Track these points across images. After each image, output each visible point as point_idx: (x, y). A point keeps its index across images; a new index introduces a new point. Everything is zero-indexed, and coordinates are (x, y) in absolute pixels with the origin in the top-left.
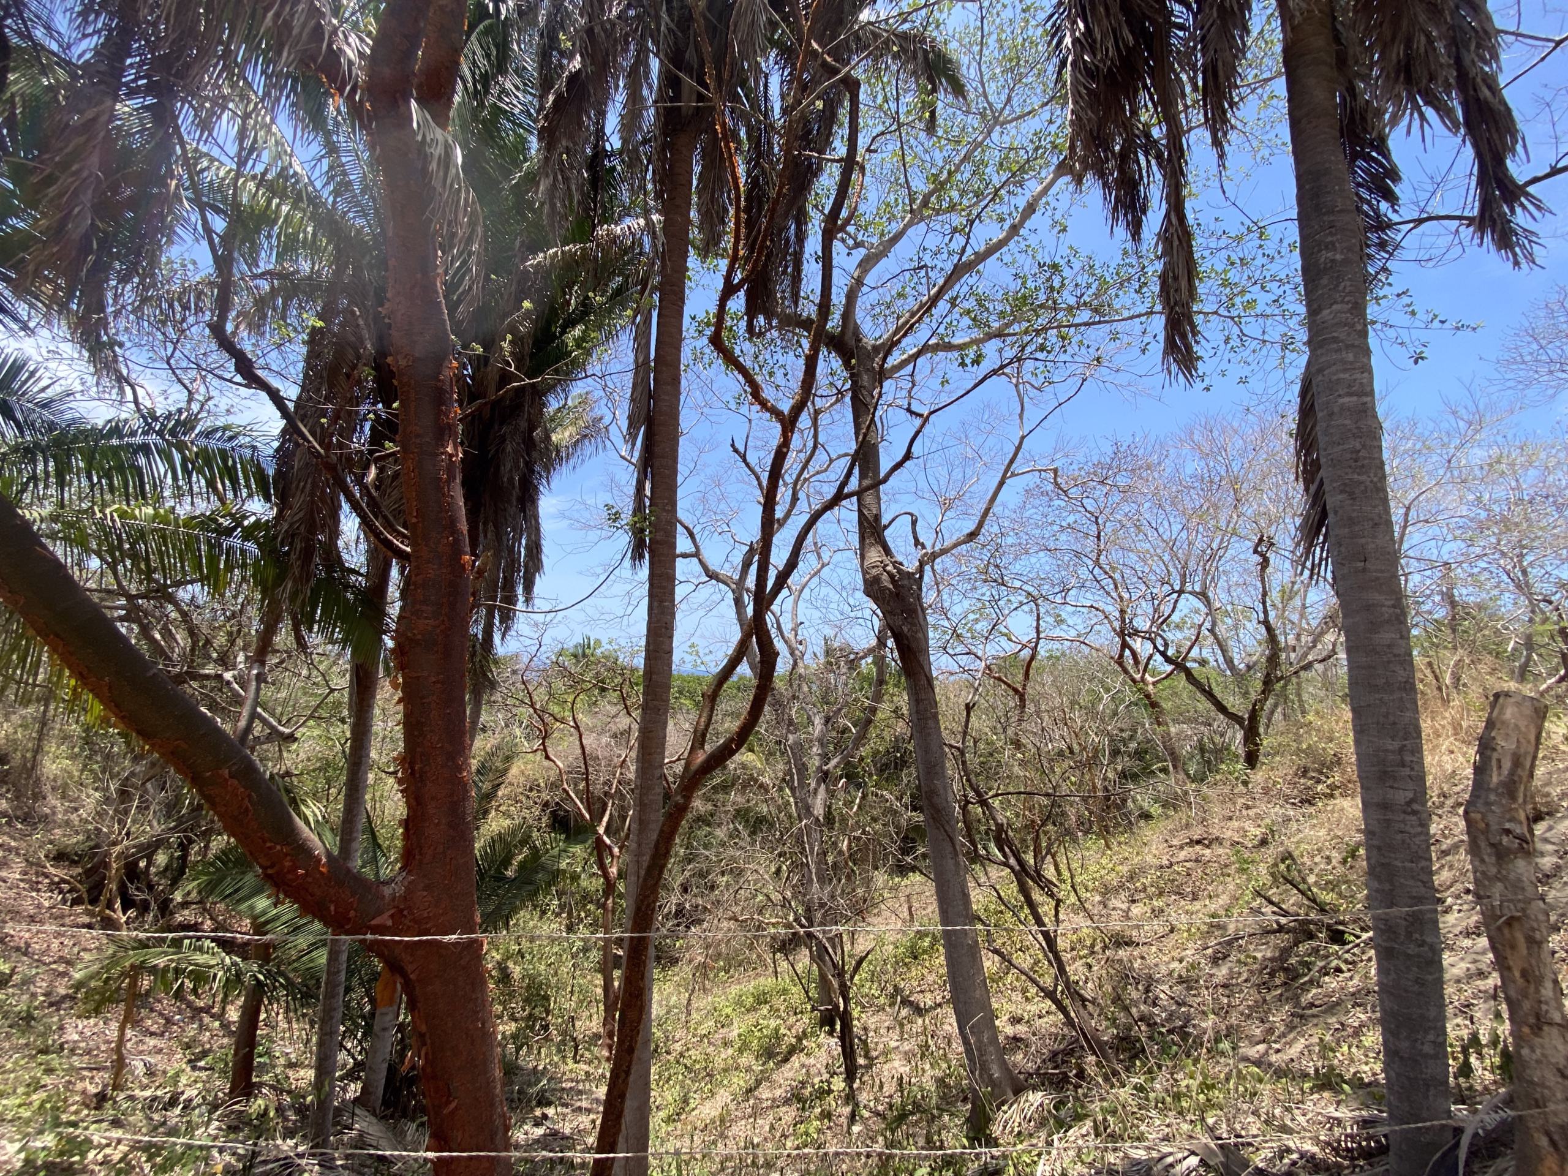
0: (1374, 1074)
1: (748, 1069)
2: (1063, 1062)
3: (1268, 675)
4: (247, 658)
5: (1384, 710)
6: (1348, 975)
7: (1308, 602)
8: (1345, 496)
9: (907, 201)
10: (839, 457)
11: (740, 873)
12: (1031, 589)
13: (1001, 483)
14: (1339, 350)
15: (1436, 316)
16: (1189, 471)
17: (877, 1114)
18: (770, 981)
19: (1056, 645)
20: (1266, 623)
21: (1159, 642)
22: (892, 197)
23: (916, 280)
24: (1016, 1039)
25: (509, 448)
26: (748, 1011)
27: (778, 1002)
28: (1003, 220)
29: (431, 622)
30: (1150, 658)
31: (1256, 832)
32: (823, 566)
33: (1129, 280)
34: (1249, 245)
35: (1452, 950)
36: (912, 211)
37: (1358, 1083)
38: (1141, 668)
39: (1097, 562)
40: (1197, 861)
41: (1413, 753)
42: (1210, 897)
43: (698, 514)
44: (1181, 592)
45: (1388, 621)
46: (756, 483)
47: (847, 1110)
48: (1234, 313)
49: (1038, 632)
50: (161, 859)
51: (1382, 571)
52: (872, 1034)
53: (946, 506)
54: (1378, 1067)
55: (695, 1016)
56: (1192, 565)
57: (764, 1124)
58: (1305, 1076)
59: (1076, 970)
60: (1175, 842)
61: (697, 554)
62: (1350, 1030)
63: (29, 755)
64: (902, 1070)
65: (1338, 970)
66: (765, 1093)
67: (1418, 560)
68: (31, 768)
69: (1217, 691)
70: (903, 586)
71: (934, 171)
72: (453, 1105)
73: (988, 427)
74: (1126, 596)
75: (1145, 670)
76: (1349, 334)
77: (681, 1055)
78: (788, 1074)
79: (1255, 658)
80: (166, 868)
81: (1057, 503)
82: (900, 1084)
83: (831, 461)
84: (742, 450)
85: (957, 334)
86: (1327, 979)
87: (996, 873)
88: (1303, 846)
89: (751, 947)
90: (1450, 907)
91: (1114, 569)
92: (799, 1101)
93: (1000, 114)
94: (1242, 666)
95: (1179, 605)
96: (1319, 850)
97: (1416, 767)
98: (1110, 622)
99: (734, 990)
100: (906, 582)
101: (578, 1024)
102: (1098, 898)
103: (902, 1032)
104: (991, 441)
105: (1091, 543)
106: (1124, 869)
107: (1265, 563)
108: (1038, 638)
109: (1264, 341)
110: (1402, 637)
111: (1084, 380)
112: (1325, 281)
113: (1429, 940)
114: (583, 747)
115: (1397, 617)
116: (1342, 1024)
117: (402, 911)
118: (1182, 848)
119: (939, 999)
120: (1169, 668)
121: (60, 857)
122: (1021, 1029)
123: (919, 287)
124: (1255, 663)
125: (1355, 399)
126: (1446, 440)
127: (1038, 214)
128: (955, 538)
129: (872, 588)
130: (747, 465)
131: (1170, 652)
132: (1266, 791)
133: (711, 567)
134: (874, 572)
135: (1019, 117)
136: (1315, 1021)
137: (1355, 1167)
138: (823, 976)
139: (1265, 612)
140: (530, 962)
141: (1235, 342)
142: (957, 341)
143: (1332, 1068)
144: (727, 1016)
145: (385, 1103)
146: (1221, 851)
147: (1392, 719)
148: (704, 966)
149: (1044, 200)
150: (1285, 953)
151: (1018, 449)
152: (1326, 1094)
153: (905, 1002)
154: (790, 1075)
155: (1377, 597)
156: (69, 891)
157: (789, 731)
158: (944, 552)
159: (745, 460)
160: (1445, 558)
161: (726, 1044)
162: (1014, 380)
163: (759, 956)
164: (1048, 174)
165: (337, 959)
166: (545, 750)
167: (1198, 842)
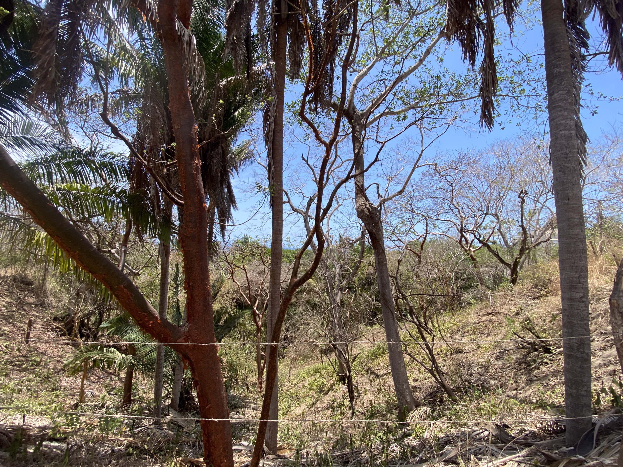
0: (560, 403)
1: (313, 396)
2: (434, 396)
3: (522, 247)
4: (119, 244)
5: (573, 261)
6: (550, 365)
7: (540, 217)
8: (561, 173)
9: (375, 51)
10: (346, 161)
11: (308, 324)
12: (424, 214)
13: (413, 170)
14: (561, 111)
15: (602, 95)
16: (491, 163)
17: (362, 413)
18: (320, 365)
19: (434, 236)
20: (522, 226)
21: (477, 234)
22: (369, 50)
23: (379, 85)
24: (416, 387)
25: (215, 161)
26: (312, 375)
27: (323, 372)
28: (416, 58)
29: (193, 229)
30: (473, 241)
31: (514, 310)
32: (339, 206)
33: (470, 82)
34: (522, 65)
35: (594, 356)
36: (377, 55)
37: (553, 406)
38: (469, 245)
39: (452, 202)
40: (490, 321)
41: (584, 278)
42: (495, 335)
43: (289, 185)
44: (486, 214)
45: (577, 225)
46: (312, 172)
47: (350, 412)
48: (515, 95)
49: (427, 231)
50: (93, 319)
51: (575, 204)
52: (359, 384)
53: (390, 180)
54: (561, 400)
55: (292, 377)
56: (492, 203)
57: (319, 416)
58: (532, 403)
59: (440, 362)
60: (481, 314)
61: (289, 202)
62: (550, 386)
63: (41, 282)
64: (371, 398)
65: (547, 363)
66: (319, 405)
67: (588, 199)
68: (42, 286)
69: (500, 254)
70: (373, 213)
71: (387, 37)
72: (209, 406)
73: (408, 147)
74: (463, 216)
75: (471, 246)
76: (565, 104)
77: (287, 391)
78: (327, 399)
79: (516, 241)
80: (95, 322)
81: (435, 178)
82: (371, 403)
83: (343, 162)
84: (306, 159)
85: (396, 108)
86: (541, 367)
87: (409, 325)
88: (534, 315)
89: (312, 352)
90: (594, 339)
91: (458, 205)
92: (332, 408)
93: (416, 10)
94: (511, 244)
95: (485, 220)
96: (541, 317)
97: (585, 284)
98: (457, 227)
99: (307, 368)
100: (374, 212)
101: (248, 379)
102: (449, 335)
103: (371, 384)
104: (409, 153)
105: (449, 194)
106: (460, 324)
107: (523, 201)
108: (427, 234)
109: (528, 107)
110: (582, 231)
111: (449, 126)
112: (556, 81)
113: (586, 351)
114: (247, 277)
115: (581, 223)
116: (547, 384)
117: (188, 337)
118: (483, 316)
119: (385, 372)
120: (480, 245)
121: (55, 319)
122: (417, 384)
123: (380, 88)
124: (517, 243)
125: (567, 132)
126: (602, 149)
127: (431, 54)
128: (393, 194)
129: (361, 214)
130: (308, 165)
131: (481, 238)
132: (520, 293)
133: (295, 207)
134: (362, 208)
135: (424, 12)
136: (537, 382)
137: (551, 437)
138: (340, 363)
139: (522, 222)
140: (230, 357)
141: (515, 108)
142: (395, 111)
143: (542, 400)
144: (304, 377)
145: (180, 406)
146: (499, 317)
147: (576, 264)
148: (295, 358)
149: (434, 48)
150: (525, 356)
151: (421, 155)
152: (540, 410)
153: (372, 373)
154: (328, 399)
155: (573, 215)
156: (60, 331)
157: (326, 271)
158: (389, 199)
159: (307, 163)
160: (599, 198)
161: (304, 387)
162: (419, 127)
163: (316, 355)
164: (436, 36)
165: (160, 355)
166: (233, 278)
167: (490, 314)
